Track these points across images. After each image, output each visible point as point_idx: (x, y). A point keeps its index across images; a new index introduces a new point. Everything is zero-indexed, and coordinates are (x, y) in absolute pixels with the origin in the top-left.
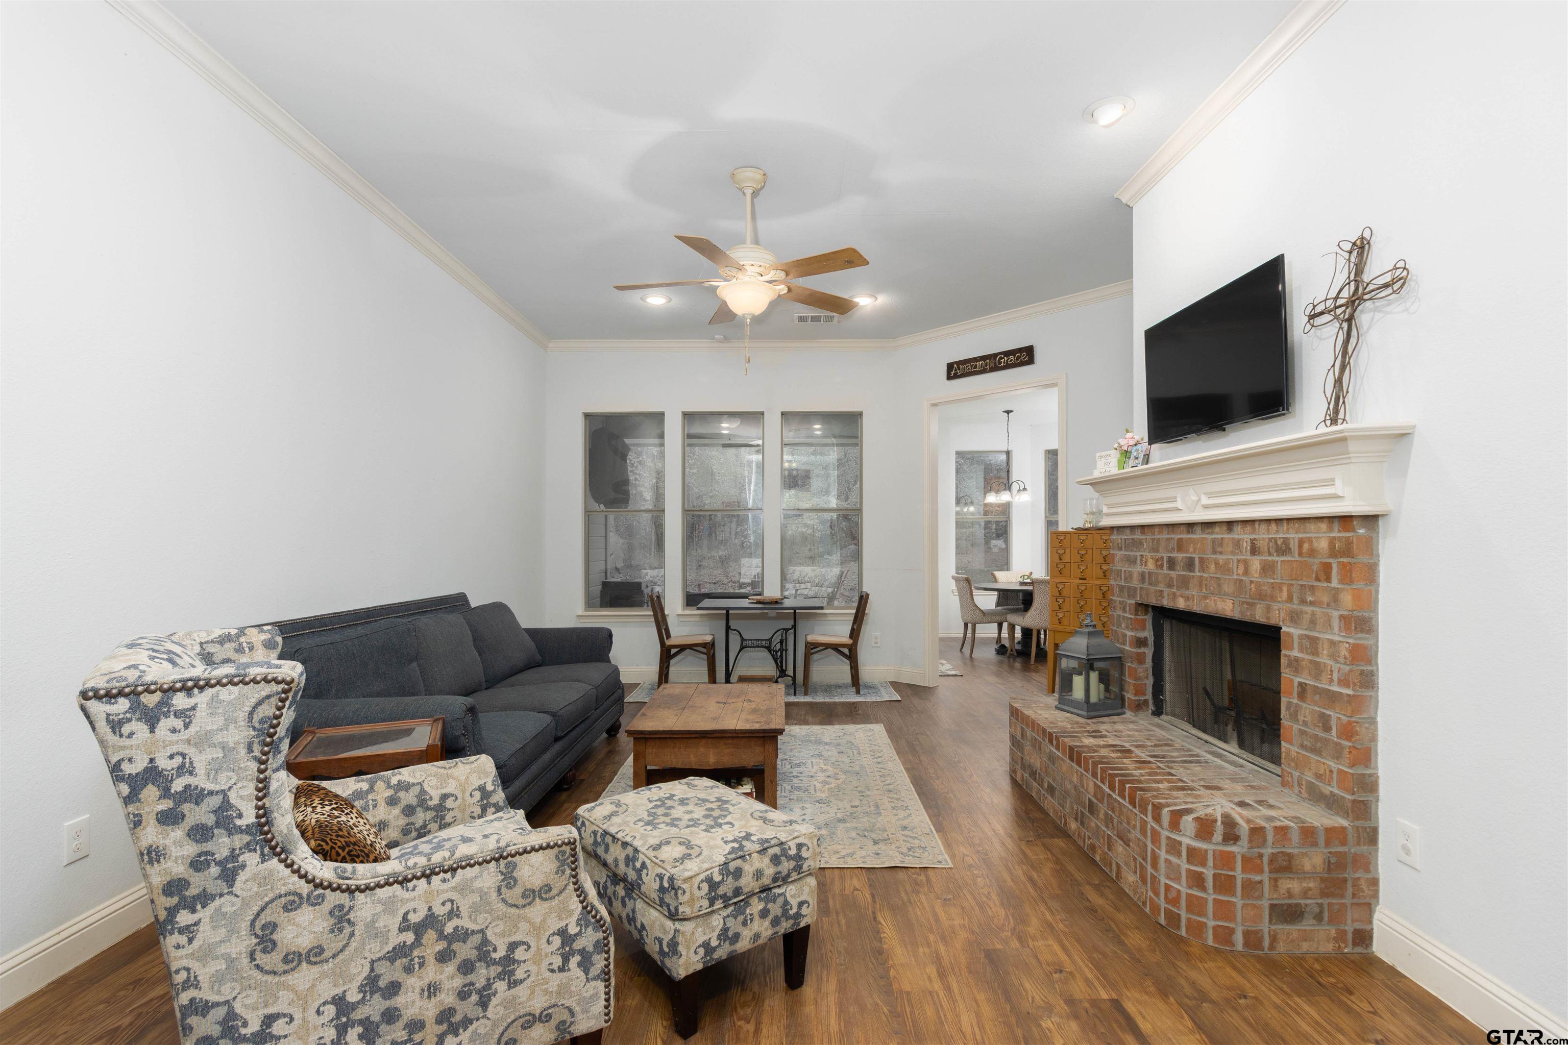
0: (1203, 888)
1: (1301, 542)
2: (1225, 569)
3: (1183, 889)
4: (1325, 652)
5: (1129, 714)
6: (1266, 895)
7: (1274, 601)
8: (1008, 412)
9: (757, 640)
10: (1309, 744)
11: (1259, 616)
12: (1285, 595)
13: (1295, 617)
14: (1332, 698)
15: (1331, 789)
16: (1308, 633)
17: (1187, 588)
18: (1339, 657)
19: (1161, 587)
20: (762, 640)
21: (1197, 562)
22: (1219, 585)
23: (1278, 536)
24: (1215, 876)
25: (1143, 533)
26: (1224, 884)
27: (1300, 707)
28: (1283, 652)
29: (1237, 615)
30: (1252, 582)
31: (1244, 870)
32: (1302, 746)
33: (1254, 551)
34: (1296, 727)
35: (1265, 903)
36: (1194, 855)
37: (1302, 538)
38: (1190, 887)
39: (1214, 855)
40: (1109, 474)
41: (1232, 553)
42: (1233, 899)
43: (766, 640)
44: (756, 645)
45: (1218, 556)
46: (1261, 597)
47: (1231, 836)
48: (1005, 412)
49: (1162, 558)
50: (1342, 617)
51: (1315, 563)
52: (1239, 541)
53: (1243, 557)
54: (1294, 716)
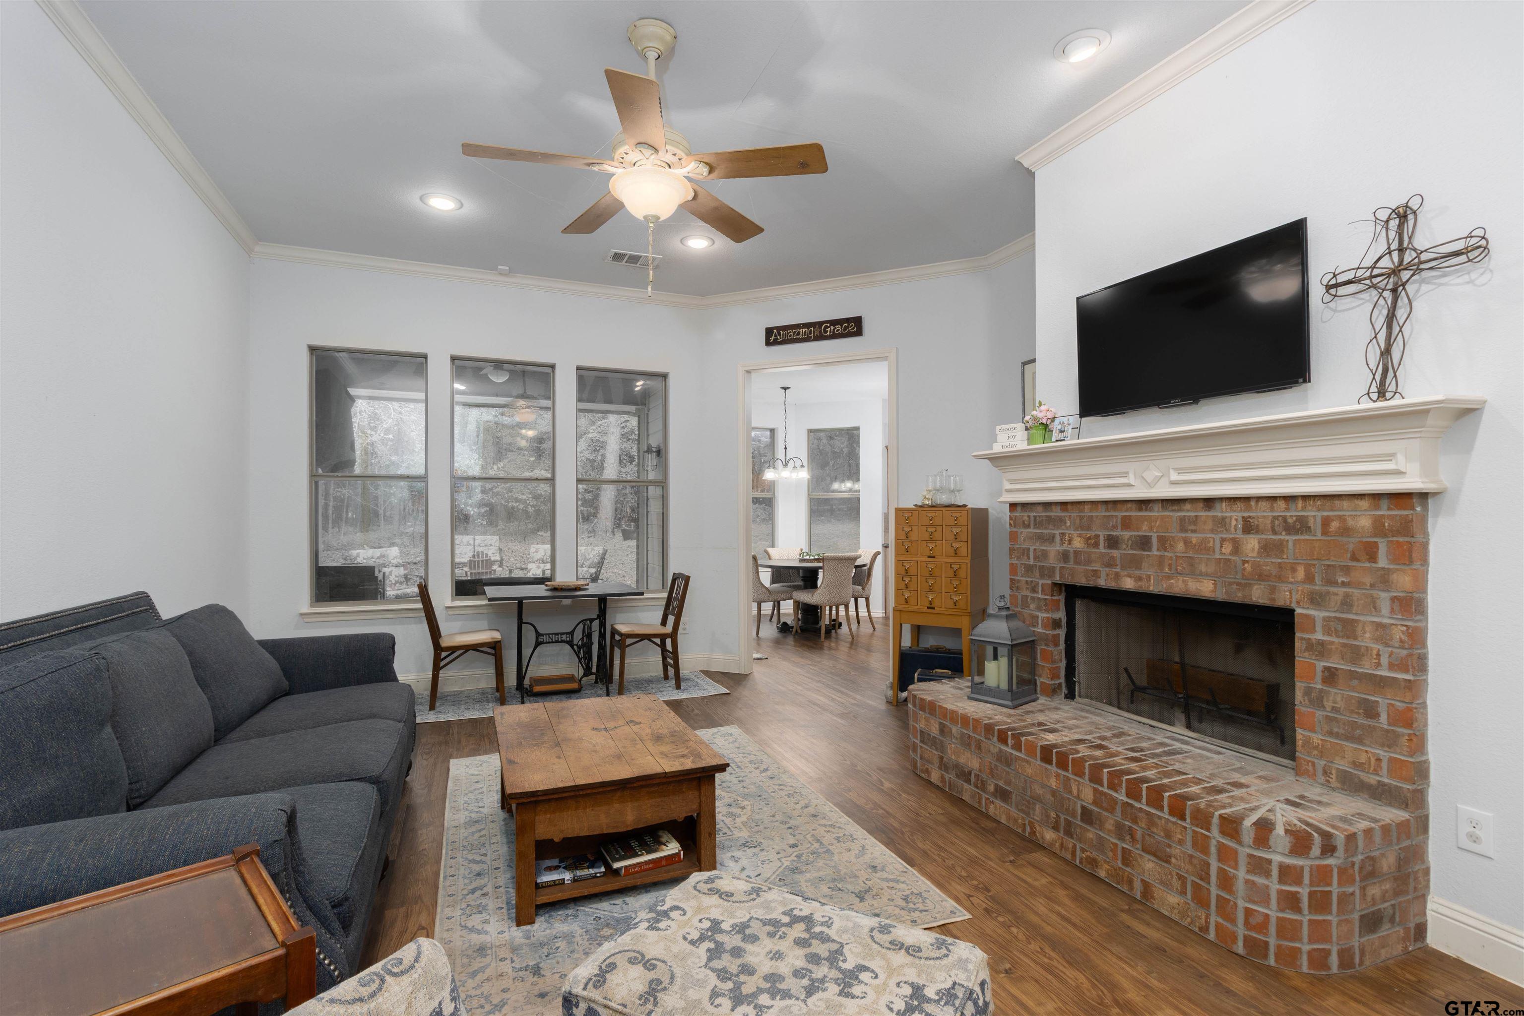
0: (1298, 910)
1: (1326, 522)
2: (1203, 548)
3: (1273, 913)
4: (1367, 635)
5: (1042, 700)
6: (1357, 907)
7: (1283, 582)
8: (785, 389)
9: (557, 634)
10: (1341, 731)
11: (1258, 595)
12: (1301, 574)
13: (1316, 600)
14: (1380, 683)
15: (1378, 778)
16: (1338, 615)
17: (1140, 569)
18: (1391, 639)
19: (1096, 566)
20: (562, 634)
21: (1154, 540)
22: (1192, 565)
23: (1288, 514)
24: (1311, 894)
25: (1062, 510)
26: (1320, 902)
27: (1328, 693)
28: (1298, 635)
29: (1221, 595)
30: (1244, 562)
31: (1340, 884)
32: (1331, 733)
33: (1249, 527)
34: (1319, 714)
35: (1356, 916)
36: (1286, 873)
37: (1328, 517)
38: (1282, 910)
39: (1311, 871)
40: (1014, 449)
41: (1212, 531)
42: (1329, 918)
43: (567, 633)
44: (556, 639)
45: (1189, 535)
46: (1262, 577)
47: (1329, 849)
48: (783, 388)
49: (1097, 536)
50: (1393, 599)
51: (1352, 543)
52: (1224, 519)
53: (1231, 536)
54: (1318, 701)
